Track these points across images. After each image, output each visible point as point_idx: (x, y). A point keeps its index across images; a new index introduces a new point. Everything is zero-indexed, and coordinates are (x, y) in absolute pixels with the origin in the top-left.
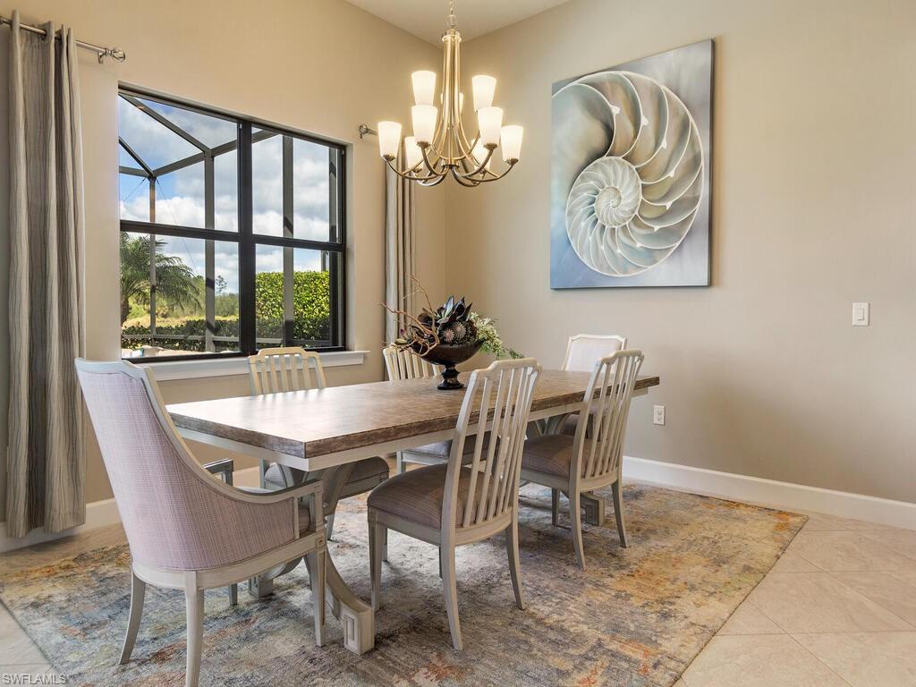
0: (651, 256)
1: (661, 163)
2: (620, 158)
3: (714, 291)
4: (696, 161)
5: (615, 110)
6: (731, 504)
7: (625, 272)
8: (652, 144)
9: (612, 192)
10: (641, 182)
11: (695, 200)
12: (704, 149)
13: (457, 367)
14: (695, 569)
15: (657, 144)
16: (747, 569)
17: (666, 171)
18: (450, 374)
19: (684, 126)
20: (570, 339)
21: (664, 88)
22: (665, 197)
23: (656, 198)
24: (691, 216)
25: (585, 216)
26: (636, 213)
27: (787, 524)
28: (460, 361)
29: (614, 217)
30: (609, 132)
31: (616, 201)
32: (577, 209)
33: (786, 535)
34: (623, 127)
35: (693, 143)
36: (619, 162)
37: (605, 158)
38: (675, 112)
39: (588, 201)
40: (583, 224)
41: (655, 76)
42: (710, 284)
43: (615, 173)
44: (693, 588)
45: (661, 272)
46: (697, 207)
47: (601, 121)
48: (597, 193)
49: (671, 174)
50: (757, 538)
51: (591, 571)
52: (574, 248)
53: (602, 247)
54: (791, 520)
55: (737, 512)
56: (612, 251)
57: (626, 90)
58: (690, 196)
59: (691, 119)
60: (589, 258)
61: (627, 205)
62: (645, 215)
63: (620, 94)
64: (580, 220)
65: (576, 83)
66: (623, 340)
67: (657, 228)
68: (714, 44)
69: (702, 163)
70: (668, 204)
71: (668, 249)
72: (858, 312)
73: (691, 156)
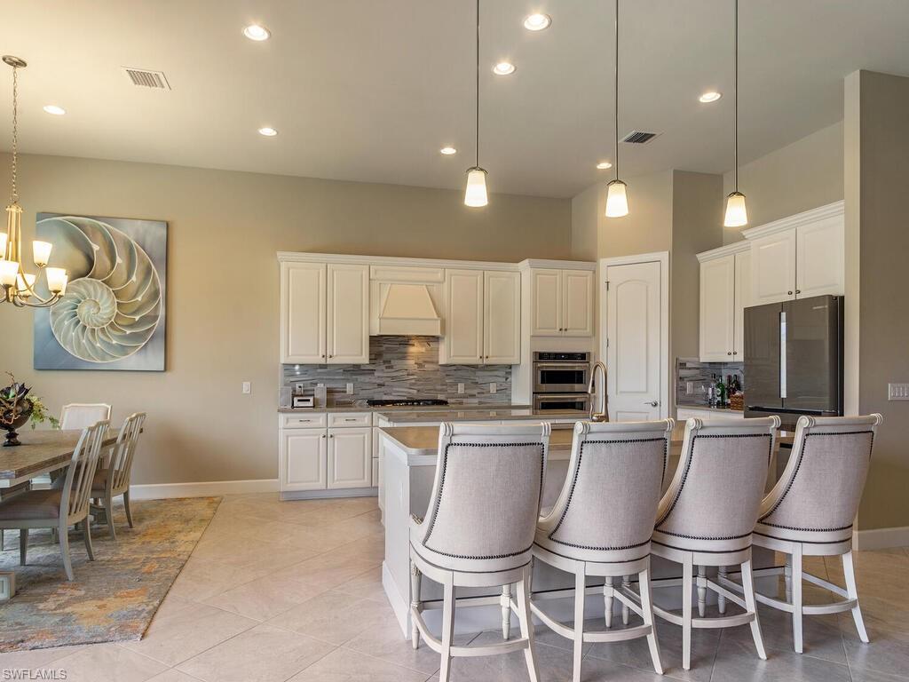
0: (123, 350)
1: (132, 290)
2: (100, 281)
3: (168, 374)
4: (156, 294)
5: (96, 248)
6: (180, 499)
7: (103, 359)
8: (125, 276)
9: (93, 303)
10: (116, 300)
11: (156, 318)
12: (162, 287)
13: (16, 431)
14: (178, 526)
15: (129, 277)
16: (202, 520)
17: (135, 296)
18: (12, 436)
19: (148, 271)
20: (64, 407)
21: (133, 242)
22: (134, 313)
23: (129, 312)
24: (153, 328)
25: (68, 317)
26: (113, 320)
27: (214, 502)
28: (17, 427)
29: (95, 322)
30: (91, 262)
31: (96, 311)
32: (61, 311)
33: (215, 505)
34: (101, 261)
35: (155, 282)
36: (99, 283)
37: (86, 278)
38: (142, 260)
39: (71, 307)
40: (66, 323)
41: (127, 232)
42: (165, 370)
43: (95, 290)
44: (179, 532)
45: (132, 361)
46: (158, 322)
47: (85, 252)
48: (80, 302)
49: (139, 299)
50: (203, 510)
51: (119, 540)
52: (58, 339)
53: (84, 341)
54: (215, 499)
55: (185, 502)
56: (93, 345)
57: (104, 235)
58: (153, 314)
59: (153, 267)
60: (72, 349)
61: (104, 314)
62: (119, 322)
63: (99, 236)
64: (63, 320)
65: (60, 218)
66: (110, 407)
67: (128, 332)
68: (167, 224)
69: (161, 295)
70: (137, 318)
71: (137, 347)
72: (246, 387)
73: (153, 289)
